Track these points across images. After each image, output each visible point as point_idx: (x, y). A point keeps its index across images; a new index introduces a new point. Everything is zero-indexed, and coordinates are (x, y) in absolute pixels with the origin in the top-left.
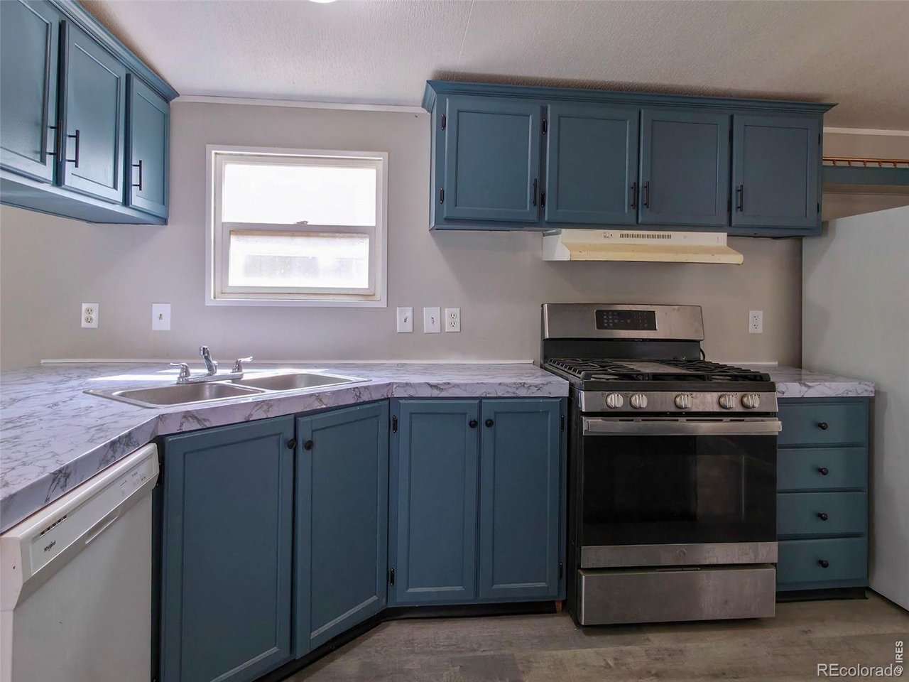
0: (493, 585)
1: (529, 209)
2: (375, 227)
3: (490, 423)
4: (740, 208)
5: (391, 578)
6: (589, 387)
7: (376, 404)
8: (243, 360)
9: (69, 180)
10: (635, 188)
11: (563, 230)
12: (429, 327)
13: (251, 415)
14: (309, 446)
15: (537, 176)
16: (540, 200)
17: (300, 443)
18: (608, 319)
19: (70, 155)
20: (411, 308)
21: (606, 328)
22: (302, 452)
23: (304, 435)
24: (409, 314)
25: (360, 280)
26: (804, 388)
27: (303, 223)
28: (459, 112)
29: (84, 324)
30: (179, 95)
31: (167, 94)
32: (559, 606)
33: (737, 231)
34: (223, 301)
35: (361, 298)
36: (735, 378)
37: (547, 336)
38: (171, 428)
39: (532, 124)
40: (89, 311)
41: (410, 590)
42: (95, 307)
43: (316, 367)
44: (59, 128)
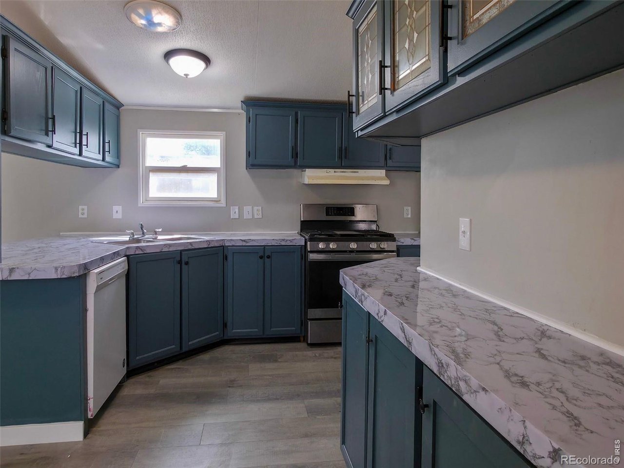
0: (271, 329)
1: (290, 161)
2: (220, 168)
3: (269, 257)
4: (390, 158)
5: (225, 325)
6: (311, 240)
7: (218, 248)
8: (157, 230)
9: (84, 153)
10: (340, 150)
11: (307, 169)
12: (246, 216)
13: (162, 249)
14: (187, 263)
15: (293, 145)
16: (295, 155)
17: (183, 262)
18: (331, 211)
19: (84, 142)
20: (237, 207)
21: (330, 215)
22: (184, 266)
23: (185, 259)
24: (237, 211)
25: (213, 194)
26: (413, 241)
27: (184, 166)
28: (256, 115)
29: (80, 216)
30: (124, 106)
31: (118, 105)
32: (302, 339)
33: (389, 169)
34: (147, 204)
35: (214, 202)
36: (381, 235)
37: (302, 220)
38: (131, 252)
39: (291, 119)
40: (83, 209)
41: (234, 331)
42: (85, 207)
43: (194, 234)
44: (81, 133)
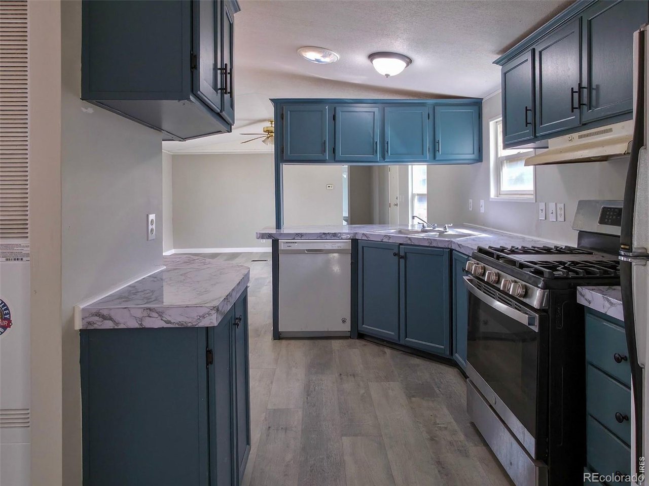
7: (441, 249)
8: (447, 225)
11: (549, 141)
13: (383, 239)
18: (609, 216)
20: (544, 203)
21: (605, 223)
24: (544, 207)
29: (470, 209)
30: (483, 99)
38: (359, 237)
40: (470, 203)
42: (472, 201)
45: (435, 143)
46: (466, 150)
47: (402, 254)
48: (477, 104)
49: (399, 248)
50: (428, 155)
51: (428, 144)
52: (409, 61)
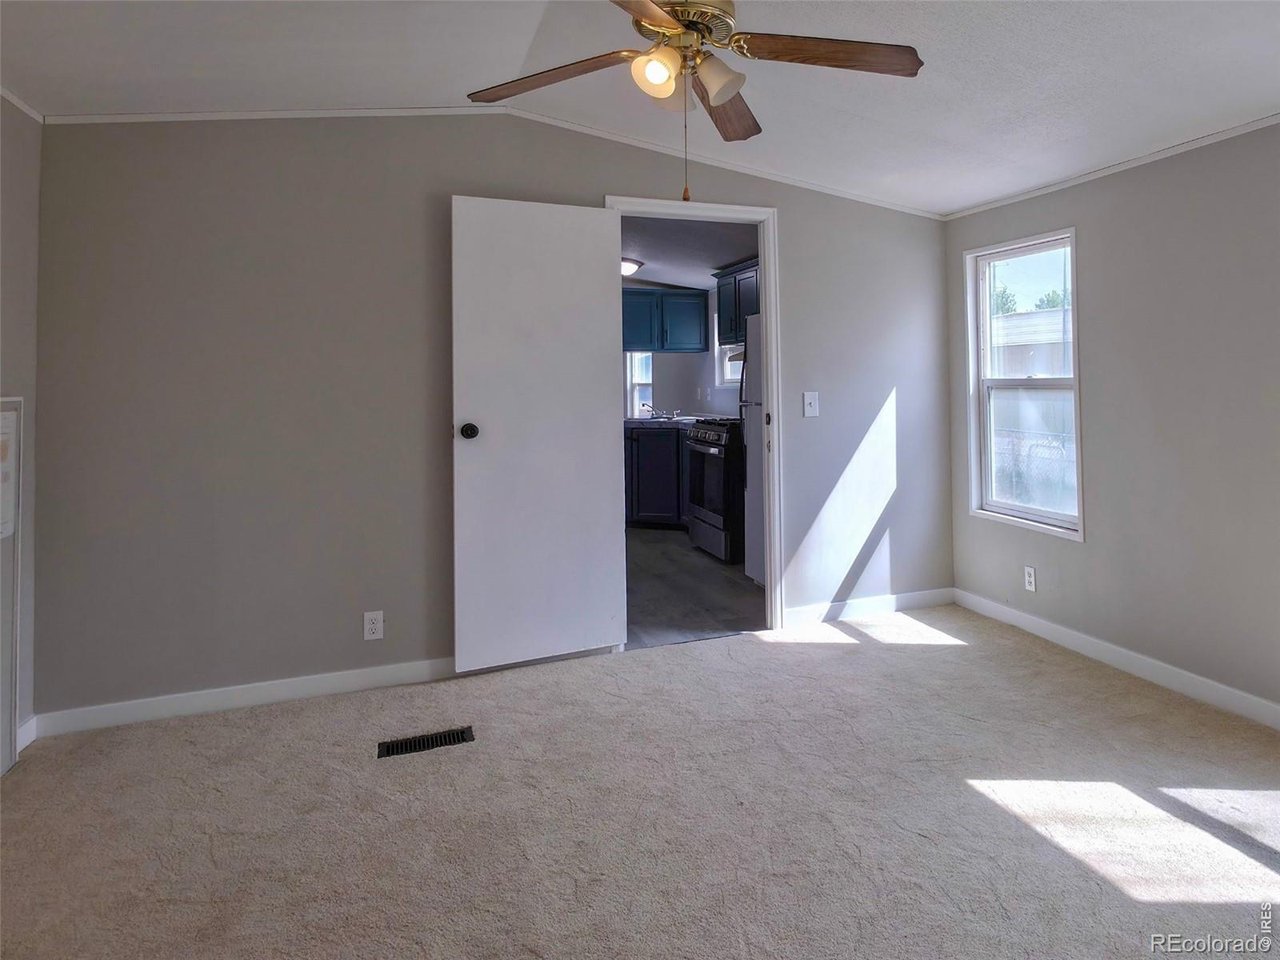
45: (663, 332)
46: (694, 342)
47: (635, 436)
48: (703, 294)
49: (632, 433)
50: (657, 345)
51: (656, 331)
52: (641, 264)
